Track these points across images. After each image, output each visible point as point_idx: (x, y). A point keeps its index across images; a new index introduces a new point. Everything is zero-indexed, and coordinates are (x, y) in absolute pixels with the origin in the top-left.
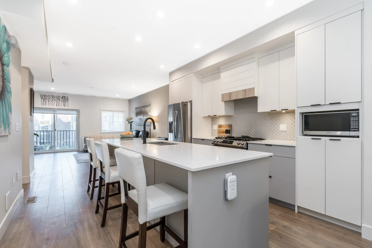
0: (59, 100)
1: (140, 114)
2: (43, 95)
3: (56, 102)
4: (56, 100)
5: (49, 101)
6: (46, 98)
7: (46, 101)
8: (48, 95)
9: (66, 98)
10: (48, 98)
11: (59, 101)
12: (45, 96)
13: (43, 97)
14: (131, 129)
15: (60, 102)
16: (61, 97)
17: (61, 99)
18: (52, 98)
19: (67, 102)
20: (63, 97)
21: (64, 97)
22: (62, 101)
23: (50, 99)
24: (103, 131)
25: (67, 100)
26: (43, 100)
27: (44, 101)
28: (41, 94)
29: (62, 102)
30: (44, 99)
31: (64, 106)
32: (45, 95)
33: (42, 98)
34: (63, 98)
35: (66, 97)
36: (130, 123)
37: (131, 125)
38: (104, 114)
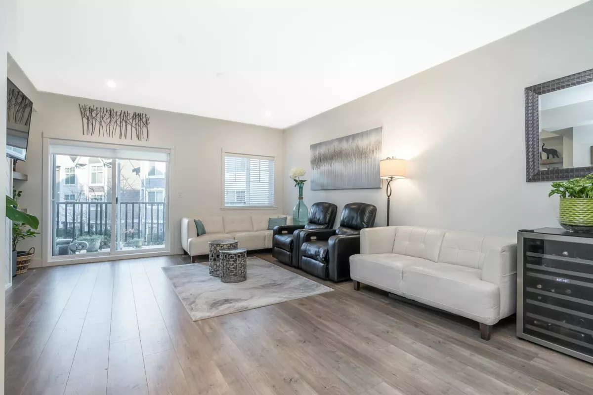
0: (126, 122)
1: (324, 161)
2: (88, 107)
3: (118, 128)
4: (118, 122)
5: (101, 125)
6: (94, 115)
7: (94, 124)
8: (99, 109)
9: (144, 120)
10: (98, 115)
11: (126, 126)
12: (91, 110)
13: (88, 112)
14: (302, 198)
15: (129, 127)
16: (132, 115)
17: (131, 121)
18: (108, 115)
19: (145, 129)
20: (135, 114)
21: (140, 115)
22: (134, 125)
23: (104, 119)
24: (226, 205)
25: (146, 124)
26: (85, 121)
27: (88, 123)
28: (82, 104)
29: (134, 129)
30: (88, 119)
31: (139, 138)
32: (92, 107)
33: (83, 115)
34: (135, 118)
35: (144, 116)
36: (299, 184)
37: (301, 188)
38: (230, 162)
